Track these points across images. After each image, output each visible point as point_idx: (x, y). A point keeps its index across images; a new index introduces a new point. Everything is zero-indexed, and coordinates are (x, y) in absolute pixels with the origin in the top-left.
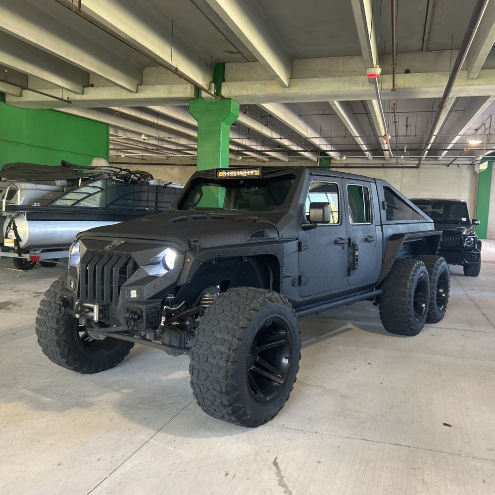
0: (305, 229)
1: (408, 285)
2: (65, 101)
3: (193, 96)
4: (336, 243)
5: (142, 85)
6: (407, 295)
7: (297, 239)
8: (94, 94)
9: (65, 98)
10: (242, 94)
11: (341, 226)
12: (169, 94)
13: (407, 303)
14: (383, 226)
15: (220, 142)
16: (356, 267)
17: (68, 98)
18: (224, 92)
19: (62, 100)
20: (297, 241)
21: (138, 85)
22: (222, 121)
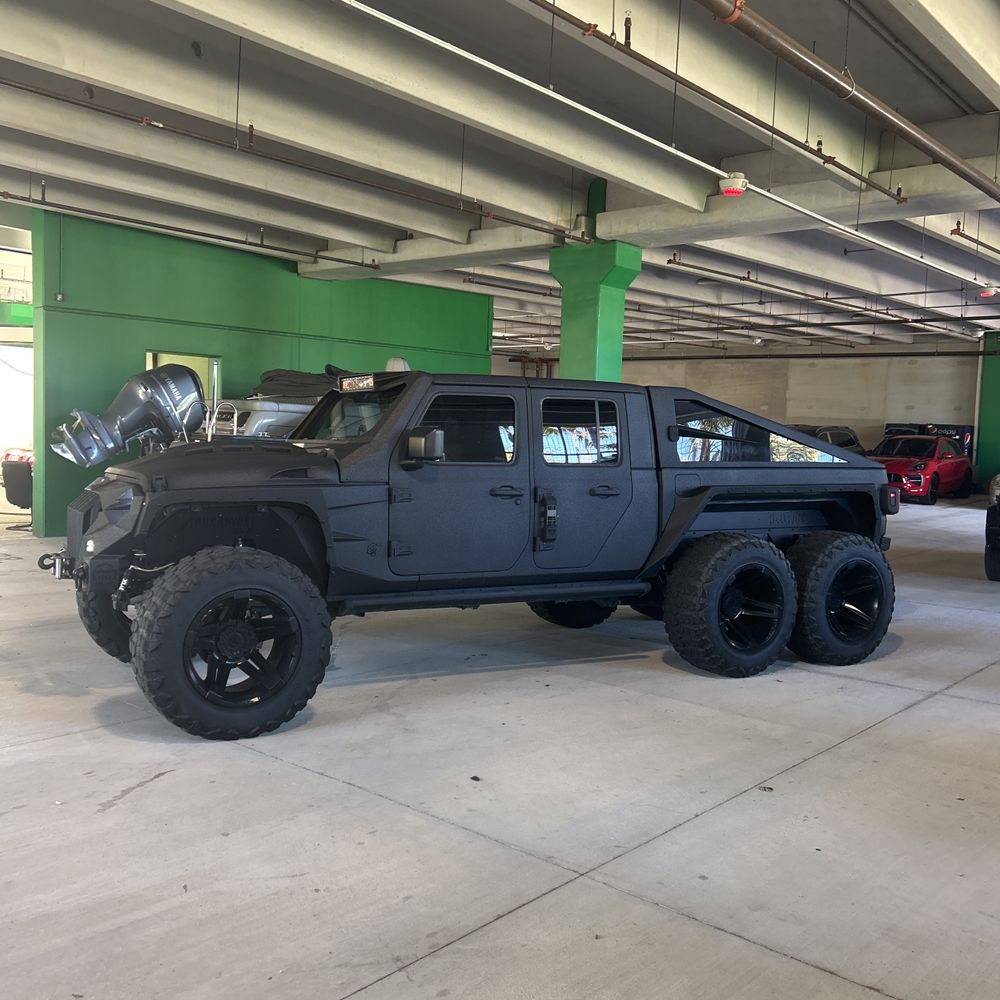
0: (407, 468)
1: (704, 574)
2: (367, 265)
3: (552, 242)
4: (493, 493)
5: (480, 228)
6: (700, 593)
7: (387, 483)
8: (409, 252)
9: (368, 261)
10: (629, 231)
11: (513, 468)
12: (516, 241)
13: (698, 607)
14: (664, 471)
15: (596, 321)
16: (548, 537)
17: (374, 260)
18: (601, 231)
19: (361, 264)
20: (387, 487)
21: (470, 231)
22: (602, 282)
